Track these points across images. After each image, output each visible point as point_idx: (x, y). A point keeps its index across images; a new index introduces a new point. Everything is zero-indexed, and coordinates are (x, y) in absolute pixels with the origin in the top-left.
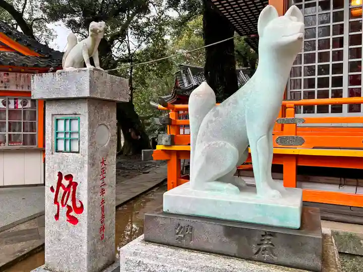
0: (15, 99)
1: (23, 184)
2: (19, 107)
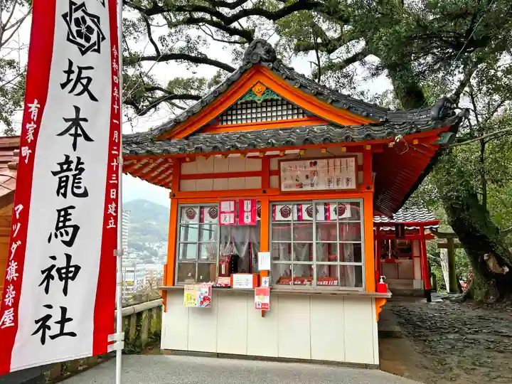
0: (325, 204)
1: (341, 359)
2: (331, 218)
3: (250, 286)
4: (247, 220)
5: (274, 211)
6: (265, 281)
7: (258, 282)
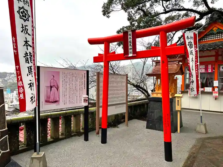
3: (211, 91)
4: (210, 71)
5: (220, 68)
6: (216, 90)
7: (214, 90)
